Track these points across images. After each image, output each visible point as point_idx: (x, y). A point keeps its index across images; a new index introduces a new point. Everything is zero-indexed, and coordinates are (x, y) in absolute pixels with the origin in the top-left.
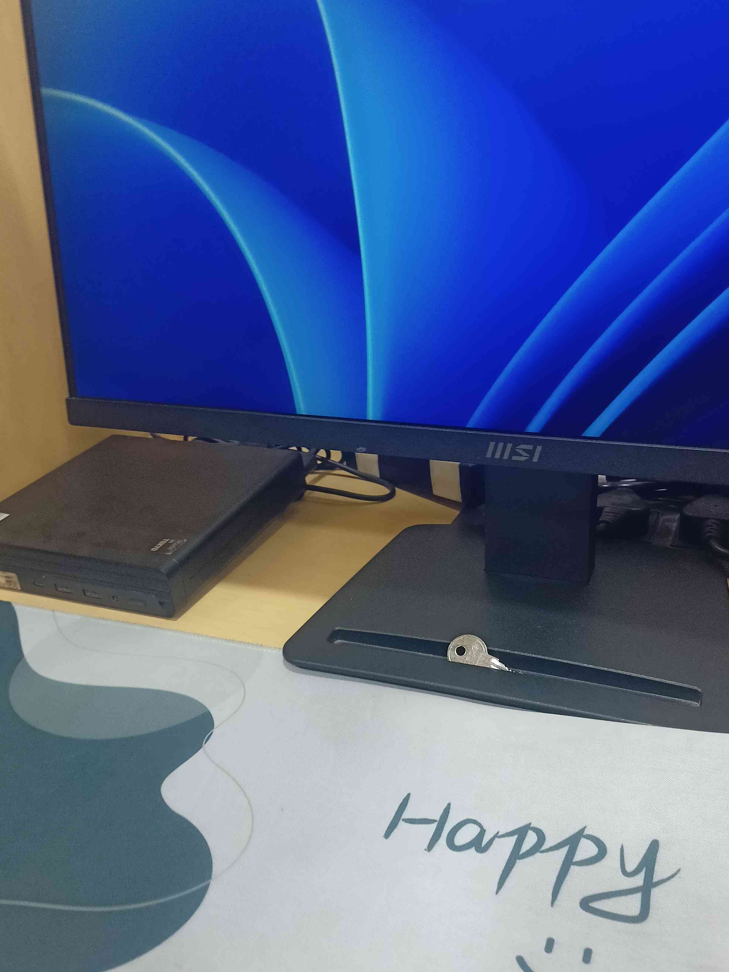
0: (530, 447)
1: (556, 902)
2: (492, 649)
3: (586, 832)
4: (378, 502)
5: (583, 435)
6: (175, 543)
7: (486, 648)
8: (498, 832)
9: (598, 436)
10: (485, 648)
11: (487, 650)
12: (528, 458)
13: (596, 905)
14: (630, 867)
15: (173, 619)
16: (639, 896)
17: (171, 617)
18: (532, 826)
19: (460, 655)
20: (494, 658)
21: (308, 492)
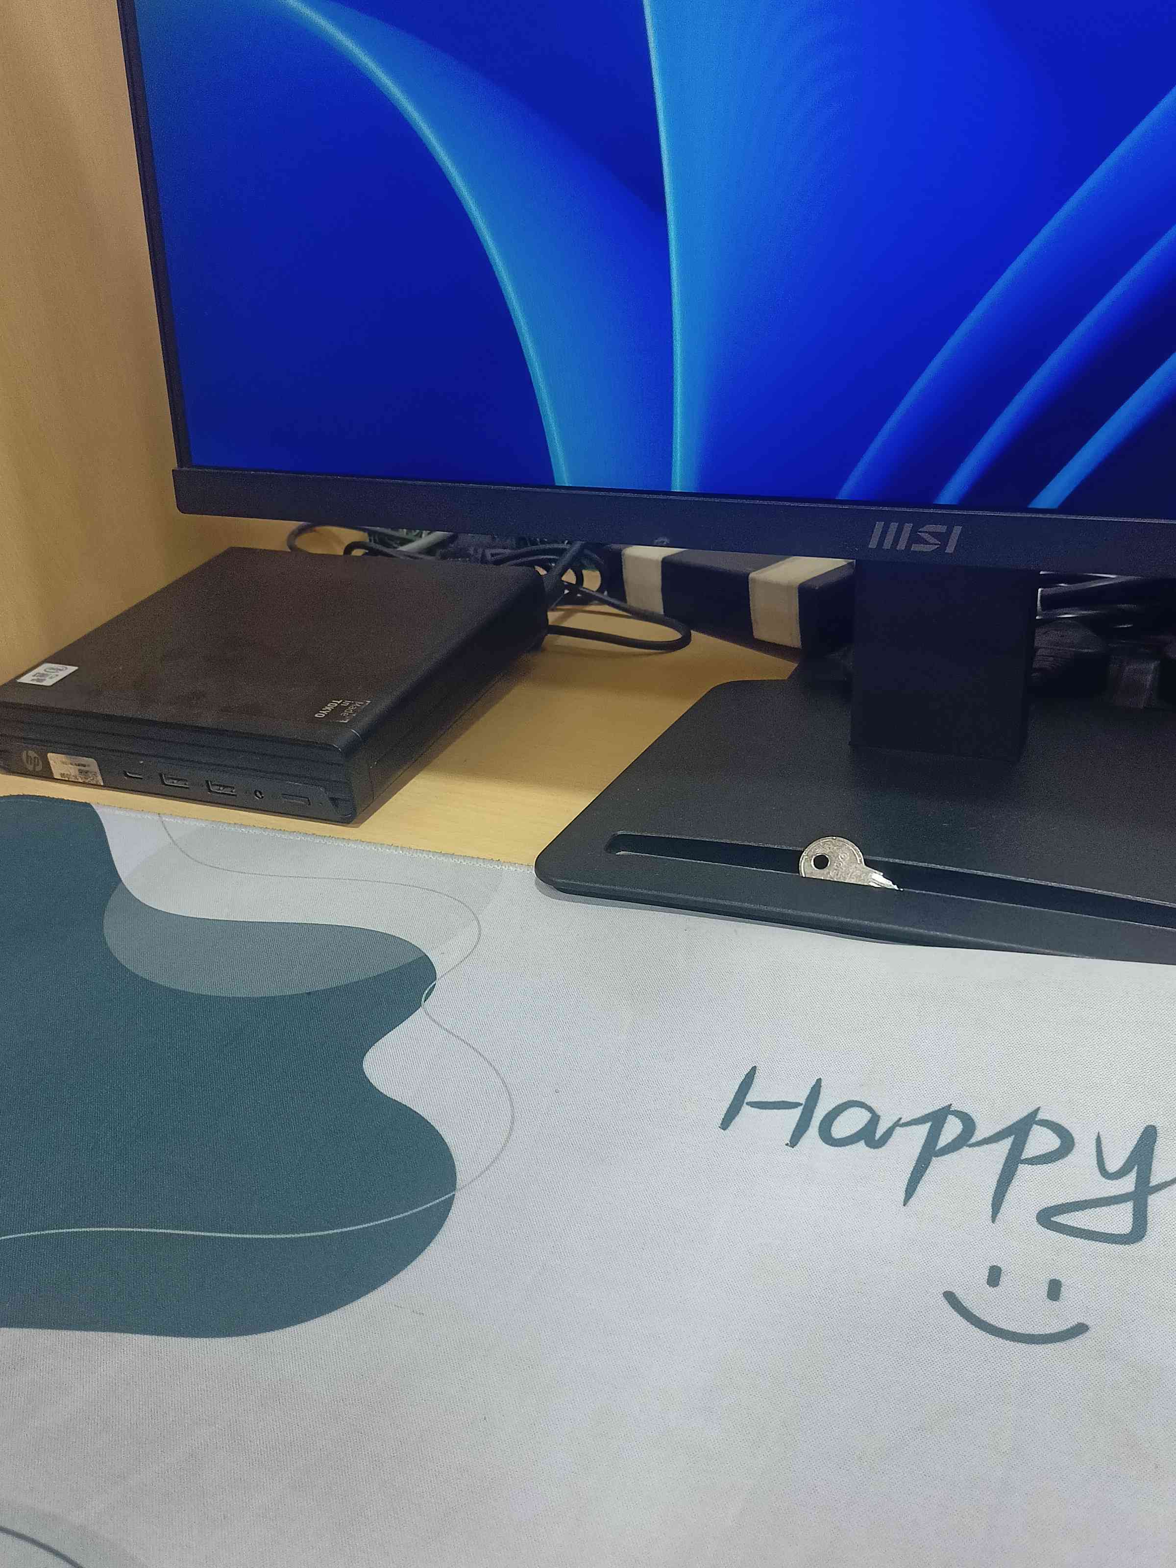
1: (999, 1216)
2: (871, 858)
3: (1040, 1116)
4: (660, 651)
5: (1030, 506)
6: (351, 708)
7: (862, 856)
8: (900, 1119)
9: (1056, 507)
10: (860, 857)
11: (863, 860)
12: (937, 546)
13: (1061, 1219)
14: (1113, 1166)
15: (353, 826)
16: (1129, 1206)
17: (348, 823)
18: (952, 1109)
19: (820, 869)
20: (875, 873)
21: (550, 636)
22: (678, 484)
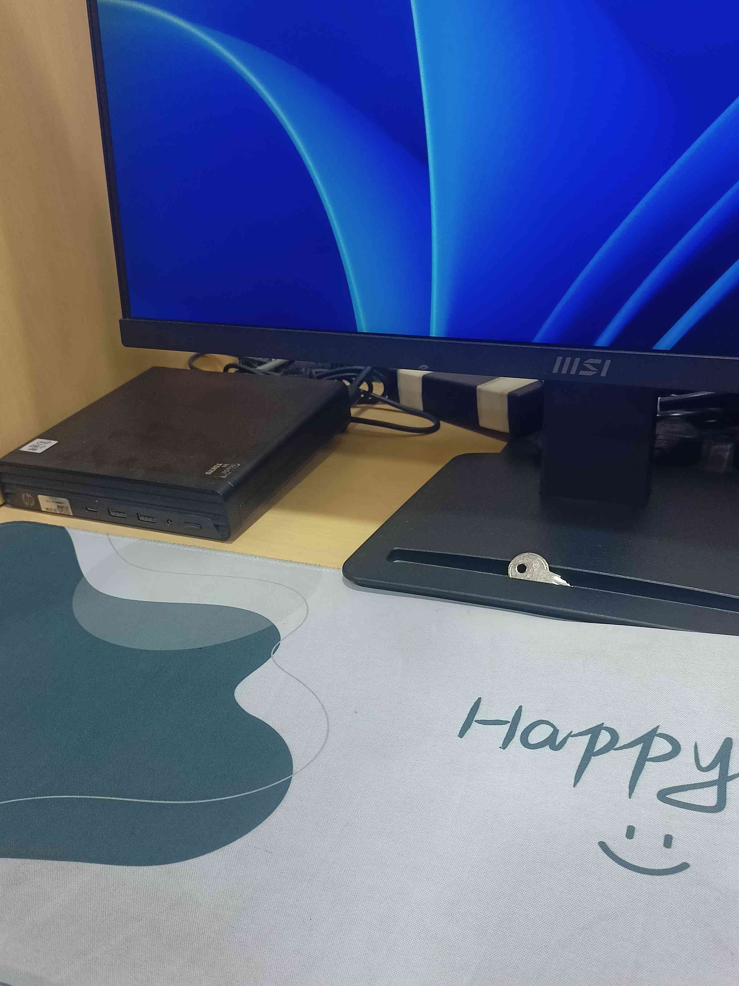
0: (598, 361)
1: (634, 794)
2: (553, 566)
3: (659, 731)
4: (420, 434)
5: (654, 348)
6: (228, 468)
7: (547, 565)
8: (572, 732)
9: (669, 349)
11: (548, 568)
13: (673, 796)
14: (705, 763)
15: (228, 542)
16: (715, 788)
17: (226, 541)
18: (604, 726)
19: (521, 573)
20: (556, 576)
21: (352, 424)
22: (434, 332)
